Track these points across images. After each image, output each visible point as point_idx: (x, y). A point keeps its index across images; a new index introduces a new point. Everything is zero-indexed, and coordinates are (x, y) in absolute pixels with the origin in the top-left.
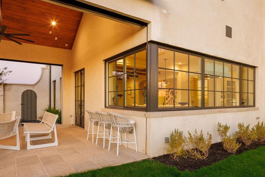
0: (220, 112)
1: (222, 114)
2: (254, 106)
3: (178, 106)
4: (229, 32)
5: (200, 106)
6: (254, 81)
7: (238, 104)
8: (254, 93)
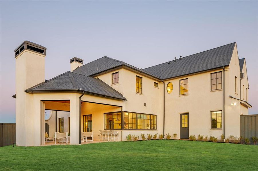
0: (142, 131)
1: (143, 131)
2: (156, 129)
3: (129, 128)
4: (145, 105)
5: (136, 128)
6: (156, 120)
7: (150, 128)
8: (156, 124)
